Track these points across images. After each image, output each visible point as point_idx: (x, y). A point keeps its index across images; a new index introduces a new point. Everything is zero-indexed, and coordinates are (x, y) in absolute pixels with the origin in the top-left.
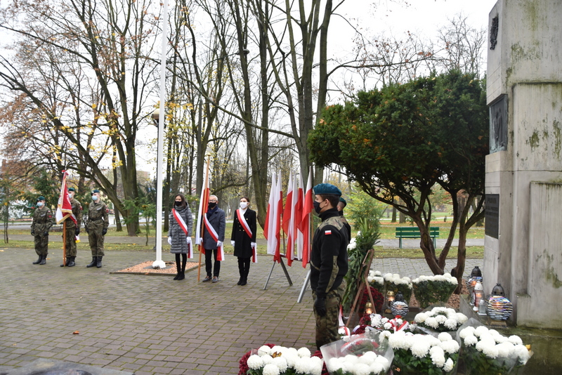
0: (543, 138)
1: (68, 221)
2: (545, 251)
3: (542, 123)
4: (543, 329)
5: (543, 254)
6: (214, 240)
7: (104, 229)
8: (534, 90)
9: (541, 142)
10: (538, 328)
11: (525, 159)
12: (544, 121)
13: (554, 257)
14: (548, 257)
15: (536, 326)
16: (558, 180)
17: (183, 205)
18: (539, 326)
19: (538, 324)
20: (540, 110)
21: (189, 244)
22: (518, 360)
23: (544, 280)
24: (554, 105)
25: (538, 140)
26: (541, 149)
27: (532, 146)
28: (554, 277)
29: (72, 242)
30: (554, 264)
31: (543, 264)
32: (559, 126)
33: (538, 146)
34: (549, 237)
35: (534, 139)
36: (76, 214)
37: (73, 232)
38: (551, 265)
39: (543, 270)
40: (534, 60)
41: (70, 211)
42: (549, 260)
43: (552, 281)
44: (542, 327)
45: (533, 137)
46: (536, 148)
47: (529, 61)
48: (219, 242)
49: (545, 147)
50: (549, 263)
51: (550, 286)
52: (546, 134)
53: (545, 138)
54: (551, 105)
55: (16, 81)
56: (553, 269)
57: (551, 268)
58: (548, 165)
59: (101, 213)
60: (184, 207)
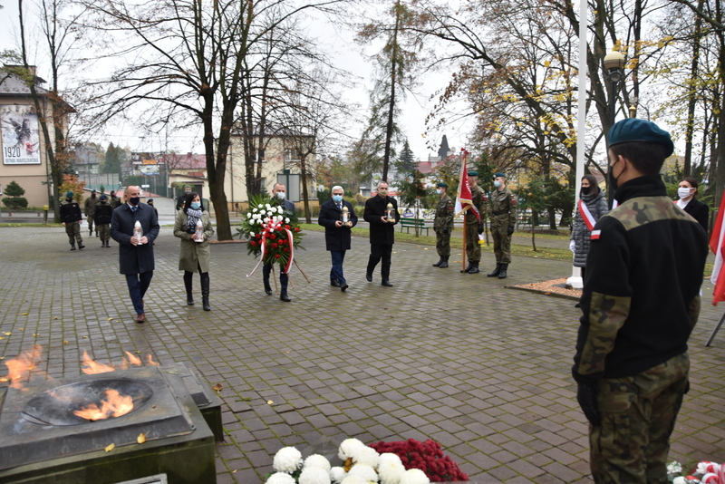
1: (469, 214)
7: (509, 226)
17: (592, 193)
29: (474, 243)
36: (478, 206)
37: (475, 229)
41: (470, 202)
55: (475, 48)
59: (505, 205)
60: (595, 196)
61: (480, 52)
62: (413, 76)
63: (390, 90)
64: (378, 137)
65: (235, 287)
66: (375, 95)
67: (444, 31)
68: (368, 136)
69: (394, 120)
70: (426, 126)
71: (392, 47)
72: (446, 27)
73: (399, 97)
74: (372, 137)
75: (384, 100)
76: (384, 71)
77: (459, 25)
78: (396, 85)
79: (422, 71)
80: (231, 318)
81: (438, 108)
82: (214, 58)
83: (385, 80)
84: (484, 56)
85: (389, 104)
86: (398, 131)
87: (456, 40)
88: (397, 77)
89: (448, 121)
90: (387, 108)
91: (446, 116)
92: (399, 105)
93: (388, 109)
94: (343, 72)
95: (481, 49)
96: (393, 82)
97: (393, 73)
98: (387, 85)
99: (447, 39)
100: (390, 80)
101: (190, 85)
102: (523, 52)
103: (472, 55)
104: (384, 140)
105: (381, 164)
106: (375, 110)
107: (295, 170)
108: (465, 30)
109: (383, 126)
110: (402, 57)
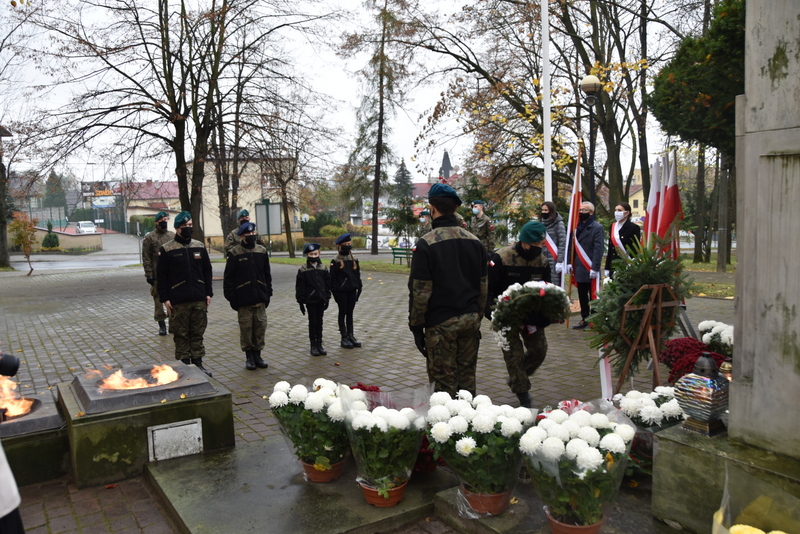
0: (796, 57)
2: (779, 297)
3: (796, 23)
4: (775, 454)
5: (774, 303)
6: (586, 268)
9: (793, 66)
10: (765, 450)
11: (758, 107)
13: (798, 310)
14: (786, 309)
15: (762, 444)
17: (551, 218)
18: (767, 447)
19: (766, 442)
21: (560, 273)
22: (568, 464)
23: (778, 355)
25: (786, 62)
26: (792, 81)
27: (773, 78)
28: (796, 351)
30: (796, 325)
31: (776, 322)
33: (785, 75)
34: (787, 267)
35: (778, 63)
38: (792, 327)
42: (787, 315)
43: (793, 359)
44: (772, 448)
45: (776, 57)
46: (782, 81)
48: (592, 271)
50: (787, 322)
51: (788, 369)
55: (468, 60)
56: (795, 335)
57: (790, 333)
59: (483, 231)
60: (553, 220)
61: (473, 65)
62: (403, 91)
63: (378, 106)
64: (366, 159)
65: (221, 320)
66: (362, 113)
67: (434, 42)
68: (355, 159)
69: (384, 140)
70: (416, 149)
71: (379, 58)
72: (438, 38)
73: (388, 114)
74: (360, 158)
75: (372, 118)
76: (370, 86)
77: (450, 37)
78: (385, 101)
79: (413, 85)
80: (222, 344)
81: (427, 129)
82: (184, 82)
83: (372, 95)
84: (478, 69)
85: (377, 122)
86: (388, 151)
87: (448, 52)
88: (385, 90)
89: (439, 143)
90: (375, 127)
91: (435, 138)
92: (388, 123)
93: (377, 128)
94: (323, 96)
95: (475, 62)
96: (382, 98)
97: (381, 87)
98: (375, 101)
99: (438, 51)
100: (378, 97)
101: (160, 113)
102: (525, 60)
103: (465, 68)
104: (373, 163)
105: (371, 189)
106: (362, 129)
107: (275, 198)
108: (457, 41)
109: (372, 147)
110: (390, 69)
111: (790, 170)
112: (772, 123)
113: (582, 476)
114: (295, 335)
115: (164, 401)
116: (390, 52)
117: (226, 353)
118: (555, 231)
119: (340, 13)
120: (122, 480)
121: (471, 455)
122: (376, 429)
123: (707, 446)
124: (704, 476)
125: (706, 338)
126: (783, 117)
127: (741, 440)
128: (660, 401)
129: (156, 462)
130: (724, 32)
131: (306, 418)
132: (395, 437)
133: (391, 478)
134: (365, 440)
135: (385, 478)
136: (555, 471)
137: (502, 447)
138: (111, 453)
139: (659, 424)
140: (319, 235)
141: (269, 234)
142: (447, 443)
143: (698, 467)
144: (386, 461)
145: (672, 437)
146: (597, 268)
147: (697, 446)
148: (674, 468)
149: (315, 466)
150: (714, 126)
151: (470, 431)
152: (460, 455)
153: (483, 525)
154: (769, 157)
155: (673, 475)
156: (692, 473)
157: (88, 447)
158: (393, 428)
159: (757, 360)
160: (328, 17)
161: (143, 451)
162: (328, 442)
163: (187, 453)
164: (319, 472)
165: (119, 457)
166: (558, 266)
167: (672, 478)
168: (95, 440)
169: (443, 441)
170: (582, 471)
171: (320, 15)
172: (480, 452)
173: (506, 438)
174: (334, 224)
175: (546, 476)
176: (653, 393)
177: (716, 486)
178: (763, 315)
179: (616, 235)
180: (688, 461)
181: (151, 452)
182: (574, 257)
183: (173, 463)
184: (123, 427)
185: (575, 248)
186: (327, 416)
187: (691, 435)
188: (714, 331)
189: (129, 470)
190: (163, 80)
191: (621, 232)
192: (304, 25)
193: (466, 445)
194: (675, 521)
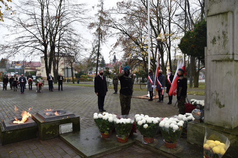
0: (218, 40)
3: (218, 33)
4: (214, 126)
5: (214, 92)
6: (160, 87)
8: (214, 18)
9: (217, 41)
10: (212, 125)
11: (210, 50)
12: (218, 32)
13: (219, 94)
14: (217, 94)
16: (225, 59)
18: (213, 124)
20: (216, 27)
21: (153, 88)
23: (215, 104)
24: (222, 23)
25: (216, 41)
26: (217, 45)
27: (213, 44)
28: (219, 103)
30: (219, 97)
31: (215, 97)
32: (225, 33)
33: (216, 43)
34: (217, 85)
35: (214, 41)
38: (218, 98)
39: (214, 100)
40: (219, 3)
42: (217, 95)
43: (218, 105)
46: (215, 45)
47: (217, 4)
48: (162, 87)
49: (219, 44)
50: (217, 97)
51: (217, 107)
52: (219, 38)
53: (219, 40)
54: (221, 24)
56: (219, 99)
57: (218, 99)
58: (220, 52)
60: (152, 74)
61: (125, 32)
62: (105, 39)
63: (98, 43)
64: (95, 57)
66: (94, 44)
67: (114, 26)
68: (91, 57)
69: (100, 52)
70: (110, 54)
71: (99, 30)
72: (115, 25)
73: (101, 45)
74: (93, 57)
75: (96, 46)
76: (96, 37)
77: (119, 25)
78: (100, 41)
79: (108, 37)
81: (113, 49)
82: (47, 35)
84: (126, 33)
86: (101, 55)
87: (118, 29)
88: (100, 38)
89: (116, 53)
90: (97, 48)
91: (115, 51)
92: (101, 47)
94: (86, 40)
95: (125, 31)
96: (99, 40)
97: (99, 37)
98: (97, 41)
99: (115, 28)
100: (98, 40)
101: (40, 43)
102: (138, 31)
104: (96, 58)
105: (96, 65)
106: (94, 49)
107: (69, 67)
108: (121, 26)
109: (96, 54)
110: (102, 33)
111: (217, 64)
112: (213, 53)
113: (174, 131)
114: (84, 104)
115: (63, 118)
116: (102, 28)
117: (66, 108)
118: (152, 77)
119: (91, 17)
120: (53, 138)
121: (147, 128)
122: (123, 123)
123: (200, 125)
124: (199, 131)
125: (193, 103)
126: (215, 52)
127: (207, 123)
128: (187, 116)
129: (61, 134)
130: (198, 31)
131: (103, 122)
132: (127, 125)
133: (125, 135)
134: (120, 126)
135: (124, 135)
136: (168, 131)
137: (154, 126)
138: (50, 132)
139: (187, 121)
140: (80, 78)
141: (68, 77)
142: (141, 125)
143: (198, 130)
144: (124, 131)
145: (192, 123)
146: (163, 86)
147: (198, 125)
148: (192, 130)
149: (105, 133)
150: (196, 52)
151: (146, 123)
152: (144, 128)
153: (149, 145)
154: (213, 61)
155: (192, 132)
156: (197, 131)
157: (45, 130)
158: (127, 123)
159: (210, 105)
160: (87, 18)
161: (58, 131)
162: (108, 127)
163: (69, 132)
164: (106, 135)
165: (52, 133)
166: (152, 86)
167: (192, 133)
168: (47, 128)
169: (140, 125)
170: (174, 130)
171: (85, 18)
172: (149, 127)
173: (155, 124)
174: (84, 74)
175: (166, 132)
176: (185, 115)
177: (202, 133)
178: (212, 95)
179: (168, 78)
180: (196, 128)
181: (60, 131)
182: (157, 84)
183: (66, 134)
184: (53, 125)
185: (157, 82)
186: (108, 121)
187: (196, 123)
188: (195, 102)
189: (55, 136)
190: (42, 34)
191: (169, 77)
192: (81, 20)
193: (146, 126)
194: (192, 142)
